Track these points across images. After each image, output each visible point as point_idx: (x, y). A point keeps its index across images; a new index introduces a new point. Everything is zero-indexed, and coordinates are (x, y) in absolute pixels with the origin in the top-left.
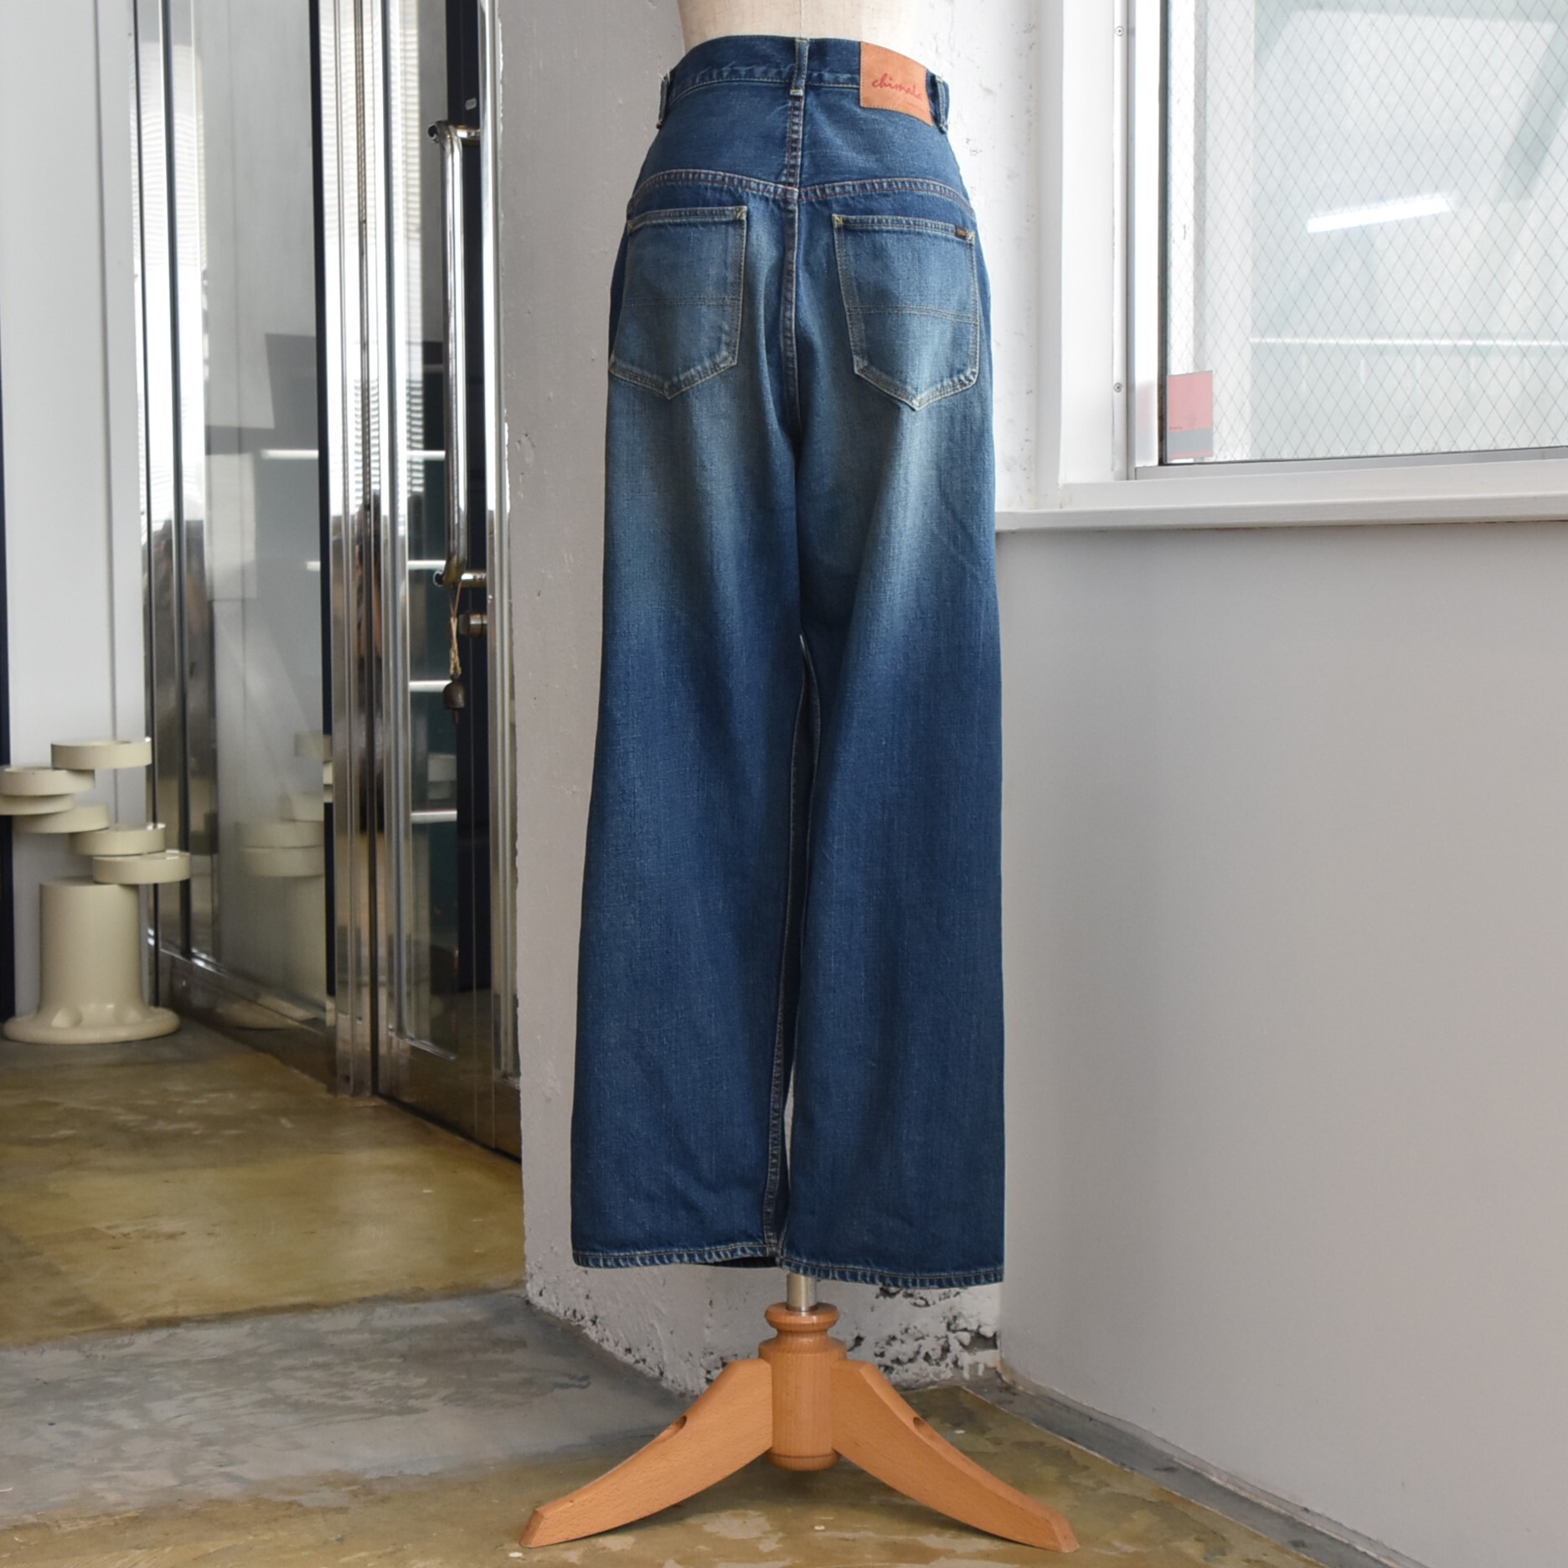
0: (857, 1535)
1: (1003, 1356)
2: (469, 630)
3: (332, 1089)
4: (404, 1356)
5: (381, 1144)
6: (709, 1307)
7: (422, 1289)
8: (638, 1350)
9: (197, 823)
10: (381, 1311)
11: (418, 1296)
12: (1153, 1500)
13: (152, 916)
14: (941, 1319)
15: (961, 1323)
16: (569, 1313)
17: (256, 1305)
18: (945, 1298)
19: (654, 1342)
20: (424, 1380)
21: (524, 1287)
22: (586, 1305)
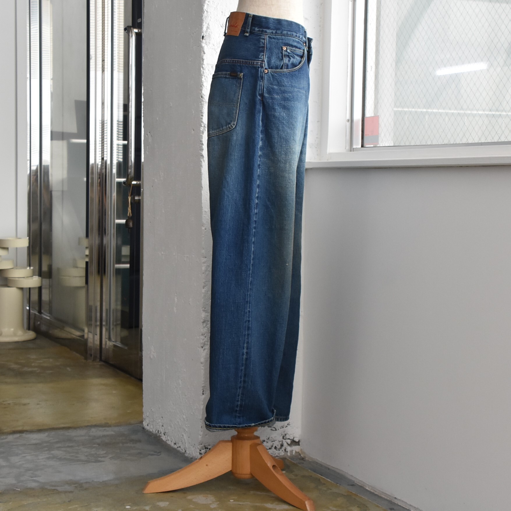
0: (244, 503)
1: (302, 448)
2: (134, 201)
3: (86, 358)
4: (99, 444)
5: (100, 376)
6: (201, 428)
7: (108, 423)
8: (178, 443)
9: (45, 268)
10: (93, 430)
11: (106, 425)
12: (346, 494)
13: (28, 300)
14: (281, 435)
15: (288, 437)
16: (157, 432)
17: (50, 427)
18: (282, 428)
19: (183, 441)
20: (105, 452)
21: (142, 423)
22: (162, 429)
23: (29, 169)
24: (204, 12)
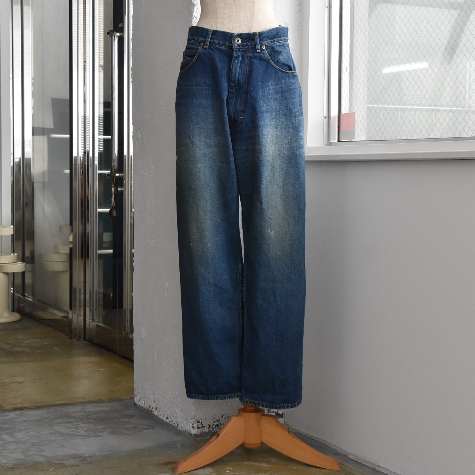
1: (285, 420)
2: (118, 191)
3: (71, 338)
4: (96, 420)
6: (193, 404)
7: (101, 399)
8: (170, 418)
9: (27, 254)
10: (88, 406)
11: (99, 401)
13: (13, 284)
16: (148, 407)
19: (176, 415)
20: (102, 427)
21: (134, 399)
22: (154, 404)
23: (12, 161)
24: (193, 18)
